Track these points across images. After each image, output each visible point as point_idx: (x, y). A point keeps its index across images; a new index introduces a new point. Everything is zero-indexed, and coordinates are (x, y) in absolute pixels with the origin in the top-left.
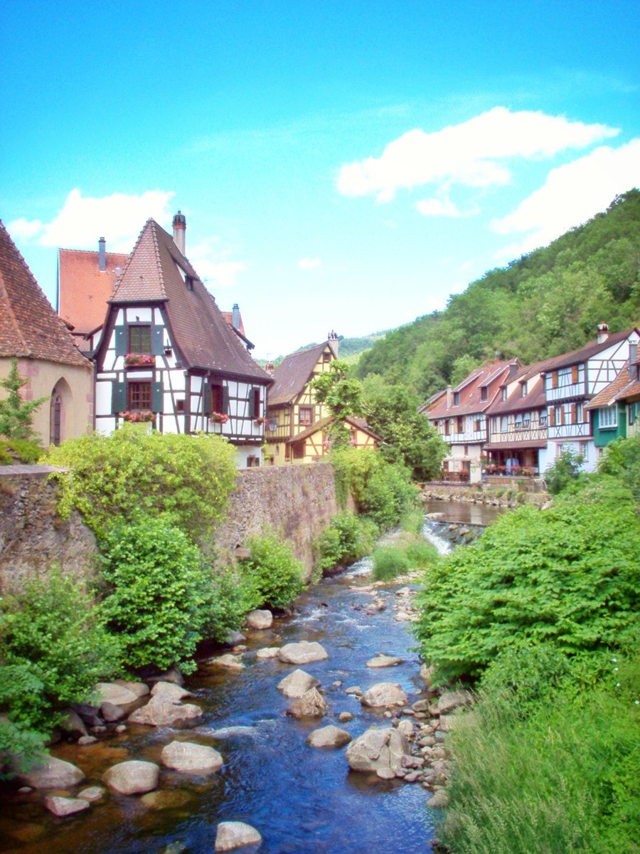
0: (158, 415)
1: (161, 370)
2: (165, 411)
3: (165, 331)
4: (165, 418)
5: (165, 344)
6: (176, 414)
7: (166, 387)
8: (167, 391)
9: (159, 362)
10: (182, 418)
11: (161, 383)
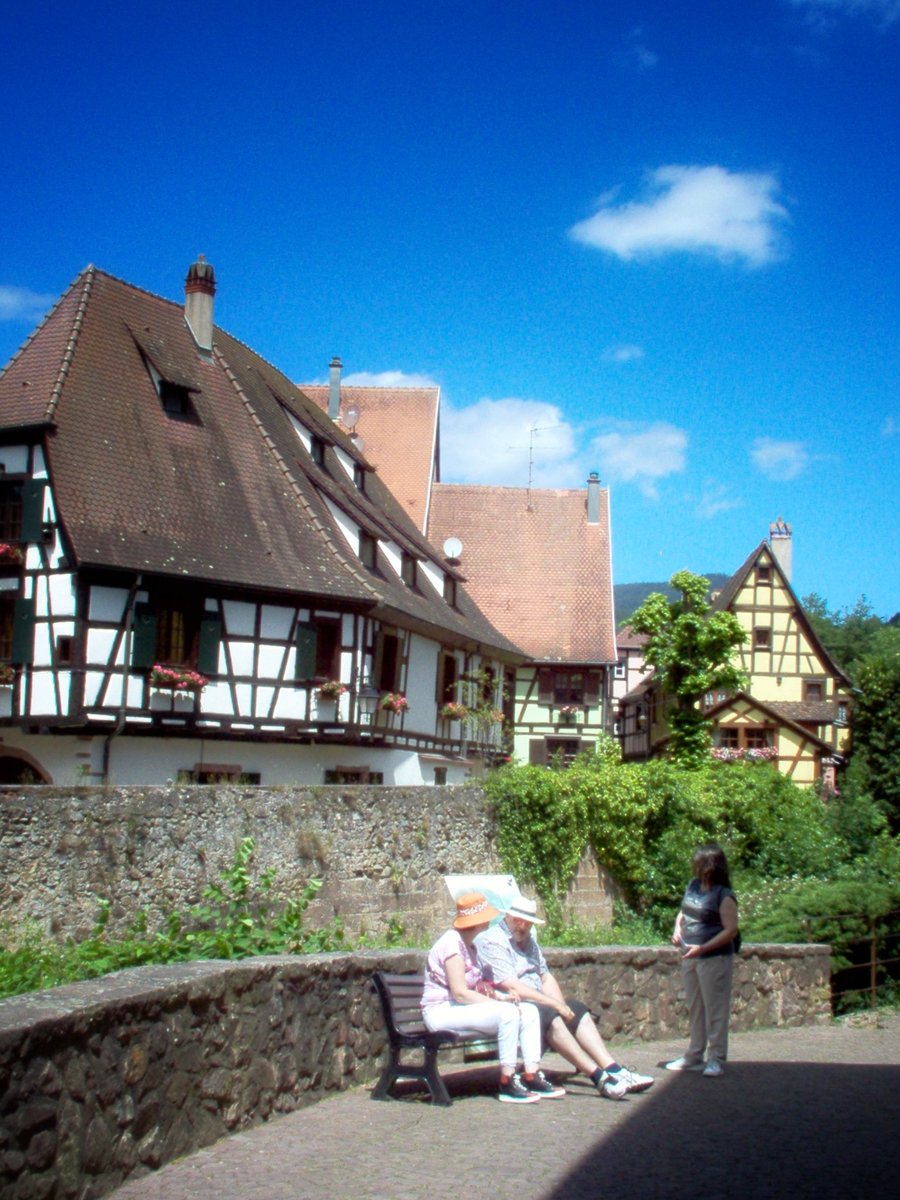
0: (24, 669)
1: (35, 574)
2: (37, 662)
3: (47, 490)
4: (36, 675)
5: (45, 519)
6: (55, 668)
7: (41, 610)
8: (42, 619)
9: (33, 558)
10: (65, 677)
11: (32, 602)
